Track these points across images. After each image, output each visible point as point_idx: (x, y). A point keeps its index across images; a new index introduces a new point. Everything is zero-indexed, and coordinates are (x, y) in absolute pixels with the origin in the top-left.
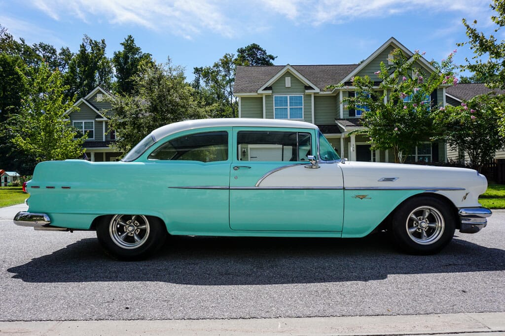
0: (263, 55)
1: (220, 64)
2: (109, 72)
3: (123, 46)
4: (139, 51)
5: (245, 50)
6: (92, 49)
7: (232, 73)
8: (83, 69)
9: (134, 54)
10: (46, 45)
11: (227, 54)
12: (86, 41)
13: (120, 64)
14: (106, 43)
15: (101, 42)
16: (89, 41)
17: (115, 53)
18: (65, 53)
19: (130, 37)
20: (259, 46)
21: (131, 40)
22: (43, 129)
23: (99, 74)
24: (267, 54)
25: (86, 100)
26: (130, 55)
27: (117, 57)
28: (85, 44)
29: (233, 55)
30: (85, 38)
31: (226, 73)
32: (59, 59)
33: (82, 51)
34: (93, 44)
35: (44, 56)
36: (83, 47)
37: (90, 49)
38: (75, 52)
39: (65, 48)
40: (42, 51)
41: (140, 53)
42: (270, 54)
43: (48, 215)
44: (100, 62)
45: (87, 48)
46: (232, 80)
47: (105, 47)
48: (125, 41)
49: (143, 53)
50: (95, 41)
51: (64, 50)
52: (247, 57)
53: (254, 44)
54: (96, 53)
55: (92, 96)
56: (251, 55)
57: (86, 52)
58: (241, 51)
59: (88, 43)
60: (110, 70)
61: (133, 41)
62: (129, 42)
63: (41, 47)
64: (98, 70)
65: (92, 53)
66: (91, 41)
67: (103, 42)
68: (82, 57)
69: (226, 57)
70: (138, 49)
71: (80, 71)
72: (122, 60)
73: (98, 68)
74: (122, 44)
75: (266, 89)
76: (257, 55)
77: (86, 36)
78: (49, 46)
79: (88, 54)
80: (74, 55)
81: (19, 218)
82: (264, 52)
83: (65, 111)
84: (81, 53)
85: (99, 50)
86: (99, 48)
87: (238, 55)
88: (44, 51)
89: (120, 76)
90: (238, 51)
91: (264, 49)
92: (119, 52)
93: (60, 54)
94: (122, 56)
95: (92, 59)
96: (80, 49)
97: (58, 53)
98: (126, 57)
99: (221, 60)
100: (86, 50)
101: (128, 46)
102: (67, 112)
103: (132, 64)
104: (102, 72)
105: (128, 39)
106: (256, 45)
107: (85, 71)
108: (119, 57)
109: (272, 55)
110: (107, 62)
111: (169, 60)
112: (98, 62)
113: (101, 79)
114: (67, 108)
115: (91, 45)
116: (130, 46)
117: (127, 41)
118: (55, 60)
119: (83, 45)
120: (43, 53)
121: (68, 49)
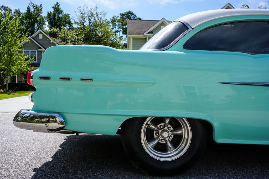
0: (135, 18)
1: (110, 21)
2: (44, 24)
3: (53, 9)
4: (62, 12)
5: (124, 15)
6: (34, 9)
7: (117, 27)
8: (28, 21)
9: (59, 13)
10: (6, 7)
11: (114, 16)
12: (31, 5)
13: (51, 19)
14: (42, 6)
15: (40, 6)
16: (32, 5)
17: (48, 12)
18: (17, 12)
19: (58, 3)
20: (132, 12)
21: (58, 5)
22: (6, 53)
23: (37, 25)
24: (137, 17)
25: (32, 38)
26: (57, 14)
27: (49, 15)
28: (30, 7)
29: (118, 17)
30: (30, 3)
31: (113, 27)
32: (13, 15)
33: (28, 10)
34: (35, 7)
35: (4, 13)
36: (29, 8)
37: (33, 9)
38: (23, 12)
39: (17, 9)
40: (3, 10)
41: (63, 13)
42: (139, 17)
43: (61, 114)
44: (39, 18)
45: (31, 9)
46: (116, 32)
47: (42, 9)
48: (54, 5)
49: (65, 13)
50: (36, 5)
51: (17, 10)
52: (125, 19)
53: (130, 11)
54: (36, 12)
55: (36, 35)
56: (128, 17)
57: (31, 11)
58: (122, 15)
59: (32, 6)
60: (44, 23)
61: (59, 6)
62: (57, 6)
63: (3, 8)
64: (37, 23)
65: (34, 12)
66: (34, 5)
67: (41, 6)
68: (28, 14)
69: (113, 17)
70: (61, 11)
71: (26, 22)
72: (52, 17)
73: (37, 22)
74: (53, 7)
75: (149, 33)
76: (131, 17)
77: (31, 1)
78: (8, 8)
79: (31, 12)
80: (23, 13)
81: (20, 118)
82: (135, 16)
83: (21, 43)
84: (27, 11)
85: (38, 10)
86: (38, 9)
87: (120, 17)
88: (4, 10)
89: (50, 26)
90: (120, 15)
91: (135, 14)
92: (50, 12)
93: (14, 13)
94: (52, 14)
95: (34, 15)
96: (26, 9)
97: (13, 12)
98: (54, 15)
99: (111, 19)
100: (30, 10)
101: (56, 8)
102: (22, 42)
103: (58, 20)
104: (39, 24)
105: (56, 5)
106: (131, 12)
107: (29, 22)
108: (50, 15)
109: (140, 18)
110: (43, 19)
111: (96, 7)
112: (37, 18)
113: (38, 28)
114: (22, 41)
115: (33, 7)
116: (57, 9)
117: (56, 6)
118: (11, 16)
119: (29, 7)
120: (4, 11)
121: (19, 10)
